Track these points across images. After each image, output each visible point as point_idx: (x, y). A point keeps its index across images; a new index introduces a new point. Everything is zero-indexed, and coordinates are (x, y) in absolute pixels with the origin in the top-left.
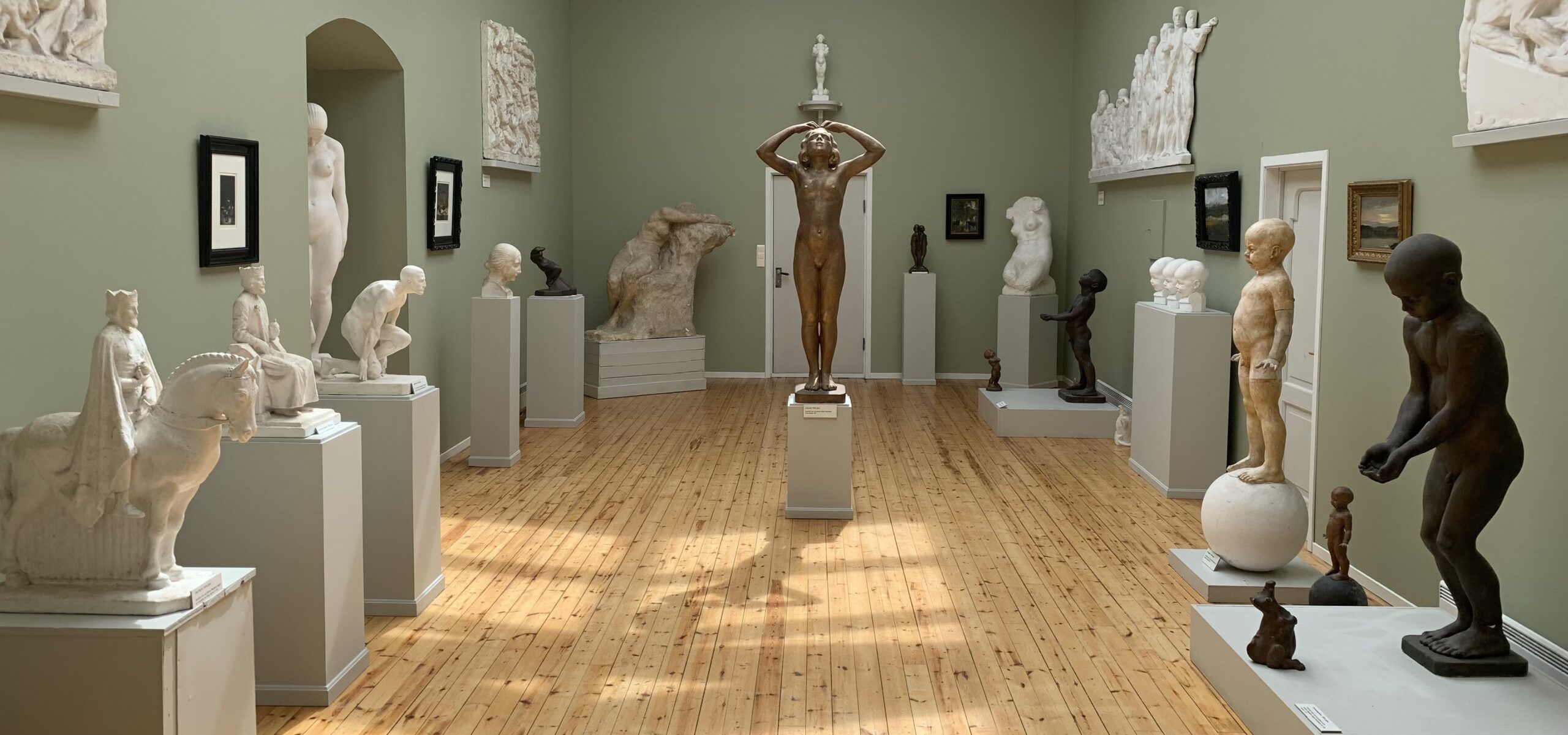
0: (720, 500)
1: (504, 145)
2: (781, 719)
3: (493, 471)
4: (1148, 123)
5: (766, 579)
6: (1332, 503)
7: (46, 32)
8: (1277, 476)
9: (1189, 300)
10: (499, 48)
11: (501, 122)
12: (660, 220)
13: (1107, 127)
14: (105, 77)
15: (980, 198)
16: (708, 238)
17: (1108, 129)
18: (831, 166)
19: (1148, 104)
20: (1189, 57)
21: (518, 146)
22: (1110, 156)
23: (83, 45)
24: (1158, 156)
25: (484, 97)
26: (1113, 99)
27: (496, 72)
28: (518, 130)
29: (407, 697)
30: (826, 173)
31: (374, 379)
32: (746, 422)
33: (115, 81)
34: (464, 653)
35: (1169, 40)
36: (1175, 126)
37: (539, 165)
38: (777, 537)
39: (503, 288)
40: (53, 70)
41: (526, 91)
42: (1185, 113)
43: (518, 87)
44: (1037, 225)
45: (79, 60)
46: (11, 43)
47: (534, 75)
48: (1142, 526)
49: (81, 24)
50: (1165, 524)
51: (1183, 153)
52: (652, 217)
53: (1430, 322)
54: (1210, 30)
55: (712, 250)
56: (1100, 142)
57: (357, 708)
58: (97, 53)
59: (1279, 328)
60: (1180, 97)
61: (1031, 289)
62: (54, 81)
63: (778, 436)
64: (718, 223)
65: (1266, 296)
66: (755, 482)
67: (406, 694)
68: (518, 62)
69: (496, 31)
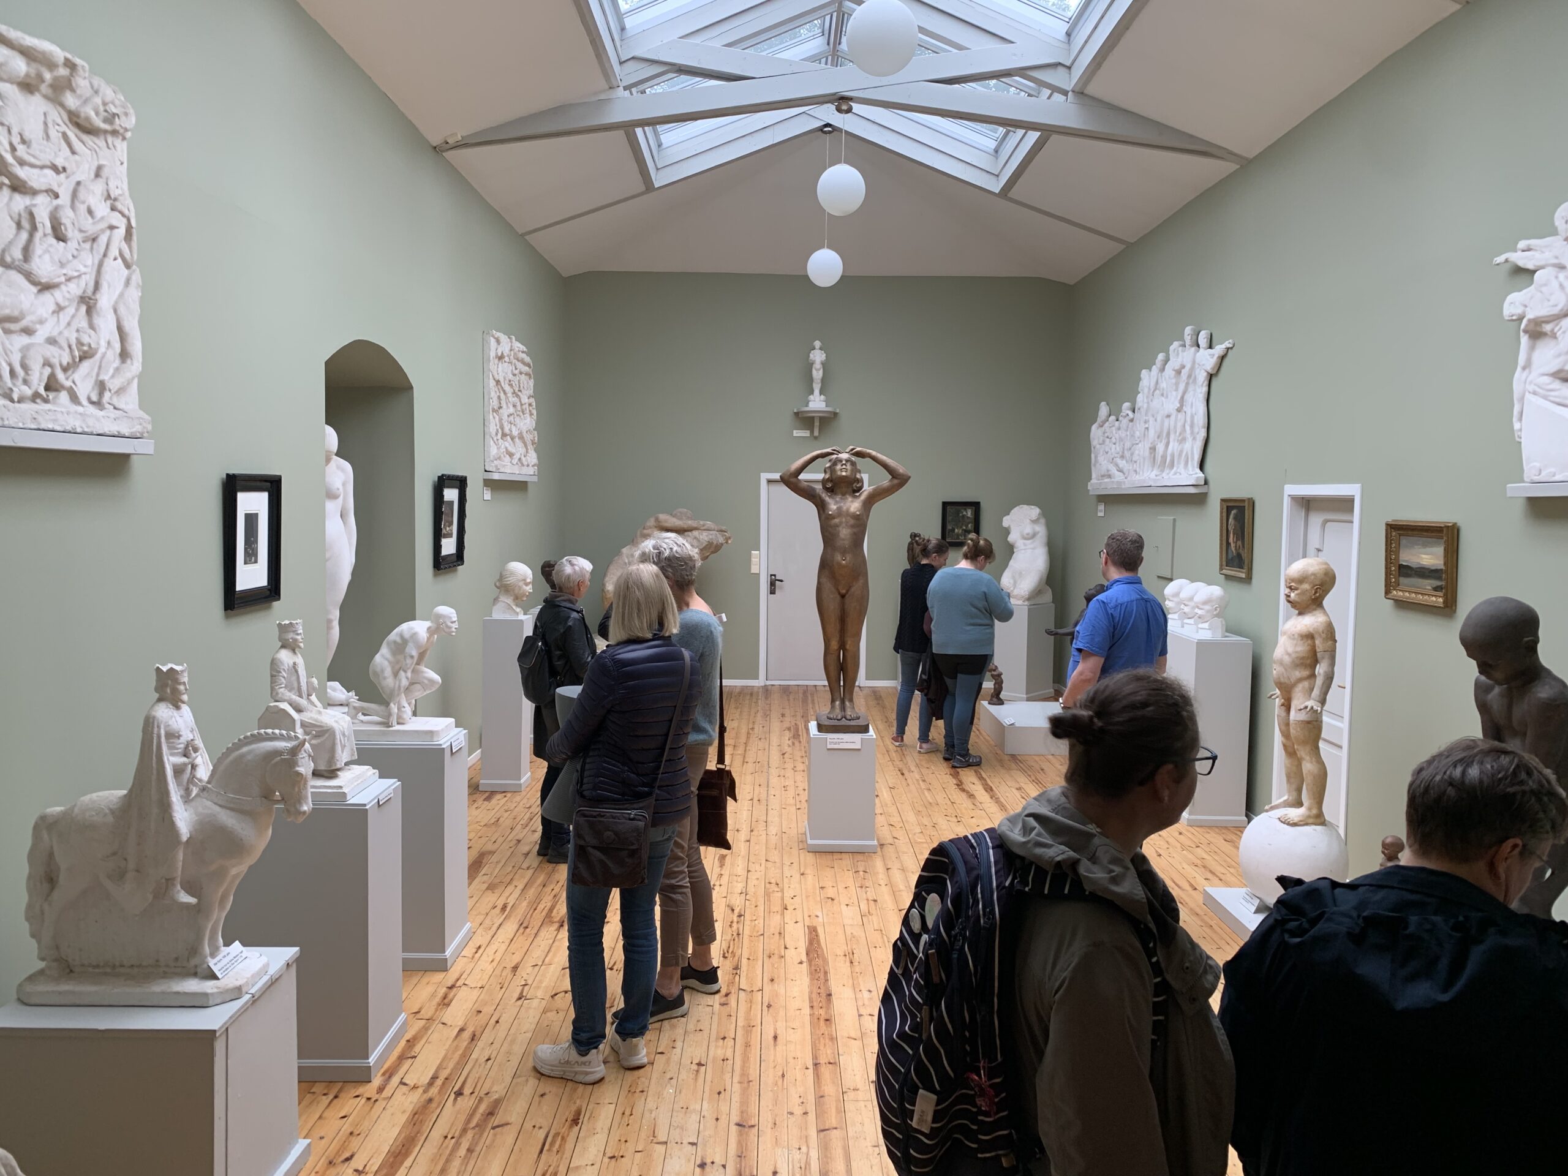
0: (738, 830)
1: (505, 456)
2: (846, 1092)
3: (499, 796)
4: (1156, 439)
5: (800, 924)
6: (1383, 852)
7: (83, 381)
8: (1318, 819)
9: (1209, 626)
10: (501, 358)
11: (503, 433)
12: (656, 527)
13: (1108, 440)
14: (141, 424)
15: (976, 506)
16: (704, 545)
17: (1110, 442)
18: (855, 491)
19: (1156, 420)
20: (1202, 377)
21: (517, 456)
22: (1113, 470)
23: (120, 391)
24: (1168, 474)
25: (486, 409)
26: (1115, 412)
27: (498, 382)
28: (517, 440)
29: (452, 1070)
30: (850, 499)
31: (403, 724)
32: (748, 738)
33: (150, 427)
34: (504, 1015)
35: (1180, 359)
36: (1187, 446)
37: (536, 473)
38: (802, 874)
39: (514, 607)
40: (91, 422)
41: (525, 400)
42: (1198, 433)
43: (518, 396)
44: (1034, 536)
45: (115, 408)
46: (51, 395)
47: (531, 383)
48: (1168, 858)
49: (117, 369)
50: (1190, 856)
51: (1196, 473)
52: (648, 524)
53: (1505, 686)
54: (1225, 352)
55: (708, 556)
56: (1101, 453)
57: (402, 1083)
58: (130, 401)
59: (1321, 669)
60: (1192, 417)
61: (1028, 599)
62: (92, 434)
63: (783, 754)
64: (714, 530)
65: (1309, 636)
66: (769, 808)
67: (451, 1065)
68: (518, 370)
69: (498, 341)
